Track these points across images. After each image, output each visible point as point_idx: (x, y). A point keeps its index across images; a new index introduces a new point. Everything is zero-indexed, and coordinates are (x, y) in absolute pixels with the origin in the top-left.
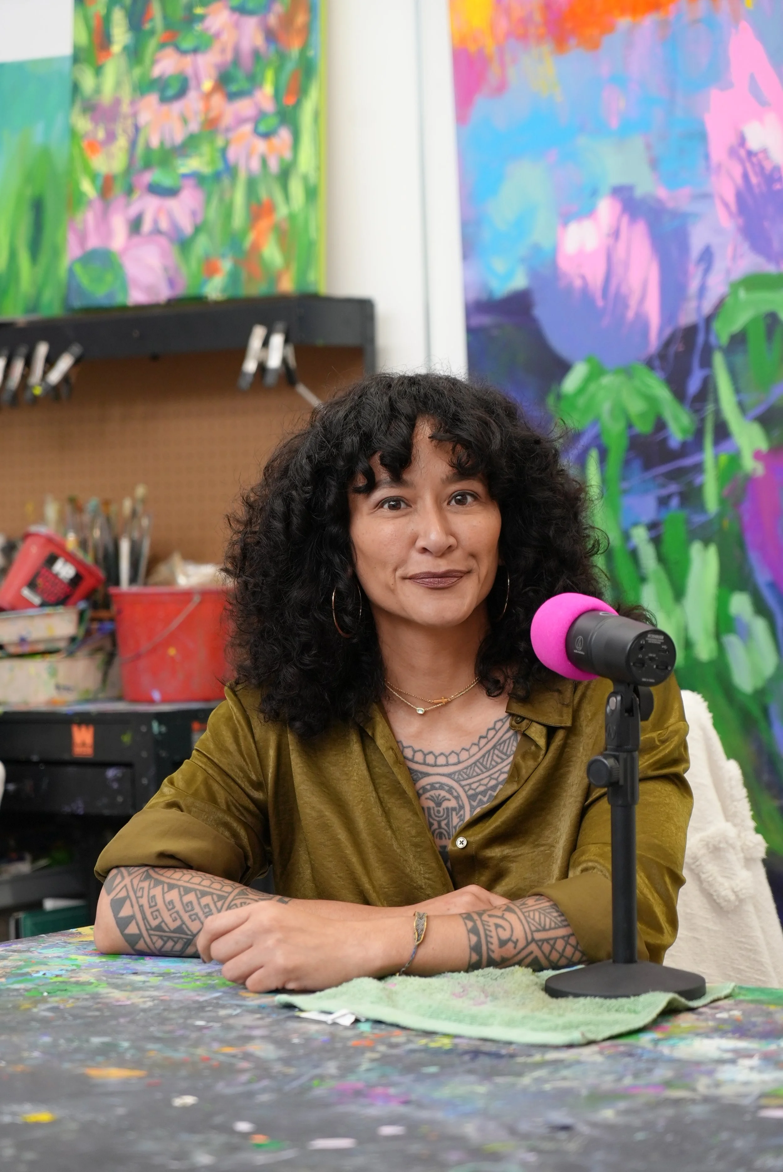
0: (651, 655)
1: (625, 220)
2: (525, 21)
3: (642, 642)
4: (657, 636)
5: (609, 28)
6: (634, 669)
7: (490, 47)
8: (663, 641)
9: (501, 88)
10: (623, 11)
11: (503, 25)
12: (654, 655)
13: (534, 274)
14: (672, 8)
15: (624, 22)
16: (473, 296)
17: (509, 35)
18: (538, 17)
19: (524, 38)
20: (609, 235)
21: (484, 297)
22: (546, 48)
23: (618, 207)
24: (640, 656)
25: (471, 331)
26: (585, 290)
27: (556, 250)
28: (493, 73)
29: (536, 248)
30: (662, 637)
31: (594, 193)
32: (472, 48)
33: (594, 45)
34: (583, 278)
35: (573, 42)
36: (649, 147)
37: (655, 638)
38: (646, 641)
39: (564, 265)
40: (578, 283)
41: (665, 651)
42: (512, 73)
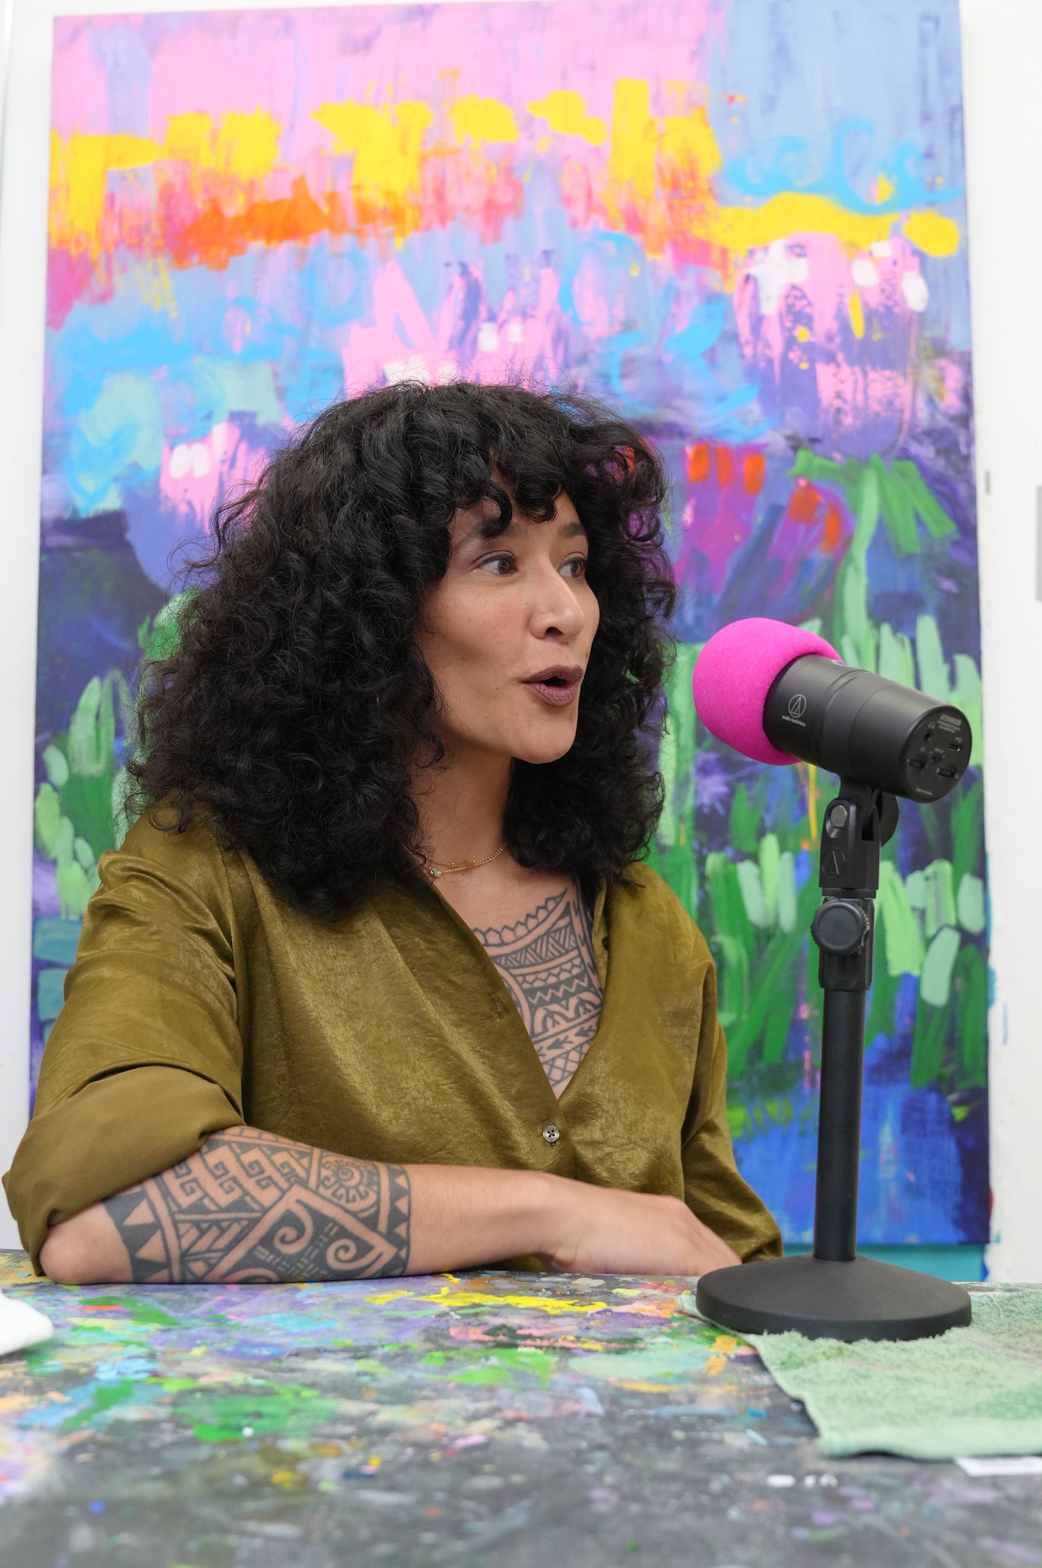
1: (243, 447)
2: (140, 231)
5: (238, 249)
7: (96, 252)
9: (106, 296)
10: (256, 235)
11: (114, 231)
13: (129, 495)
14: (313, 238)
15: (256, 246)
16: (51, 514)
17: (117, 244)
18: (155, 228)
19: (137, 247)
20: (223, 462)
21: (66, 516)
22: (163, 262)
23: (236, 433)
25: (44, 549)
26: (191, 517)
27: (159, 472)
28: (99, 279)
29: (135, 467)
31: (209, 416)
32: (74, 251)
33: (222, 266)
34: (189, 503)
35: (196, 258)
36: (276, 375)
39: (166, 487)
40: (183, 509)
42: (119, 281)
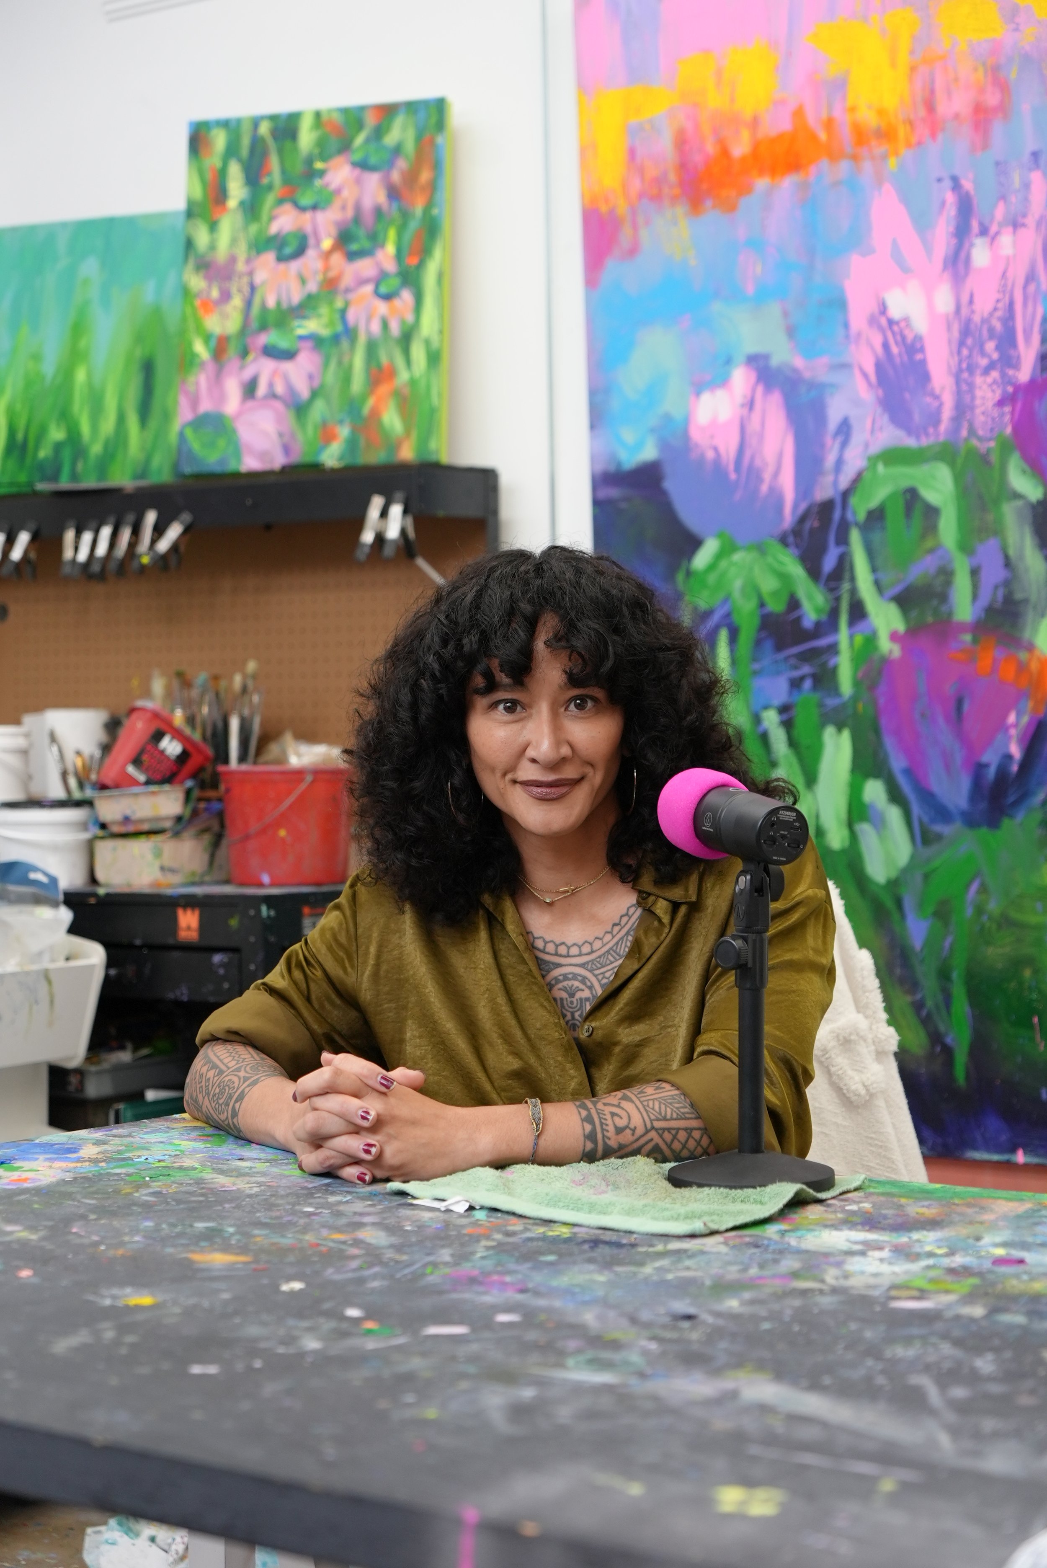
0: (782, 832)
1: (760, 389)
2: (658, 181)
3: (774, 819)
4: (789, 813)
5: (745, 189)
6: (764, 846)
7: (622, 207)
8: (795, 818)
9: (633, 251)
10: (761, 172)
11: (636, 185)
12: (786, 833)
13: (664, 445)
14: (813, 169)
15: (762, 183)
16: (600, 468)
17: (641, 196)
18: (672, 177)
19: (657, 198)
20: (743, 406)
21: (612, 468)
22: (680, 210)
23: (753, 376)
24: (771, 833)
25: (598, 504)
26: (717, 462)
27: (687, 420)
28: (625, 236)
29: (668, 418)
30: (794, 814)
31: (729, 361)
32: (604, 209)
33: (731, 208)
34: (716, 449)
35: (709, 203)
36: (786, 314)
37: (787, 815)
38: (778, 818)
39: (696, 436)
40: (710, 455)
41: (797, 828)
42: (644, 235)
